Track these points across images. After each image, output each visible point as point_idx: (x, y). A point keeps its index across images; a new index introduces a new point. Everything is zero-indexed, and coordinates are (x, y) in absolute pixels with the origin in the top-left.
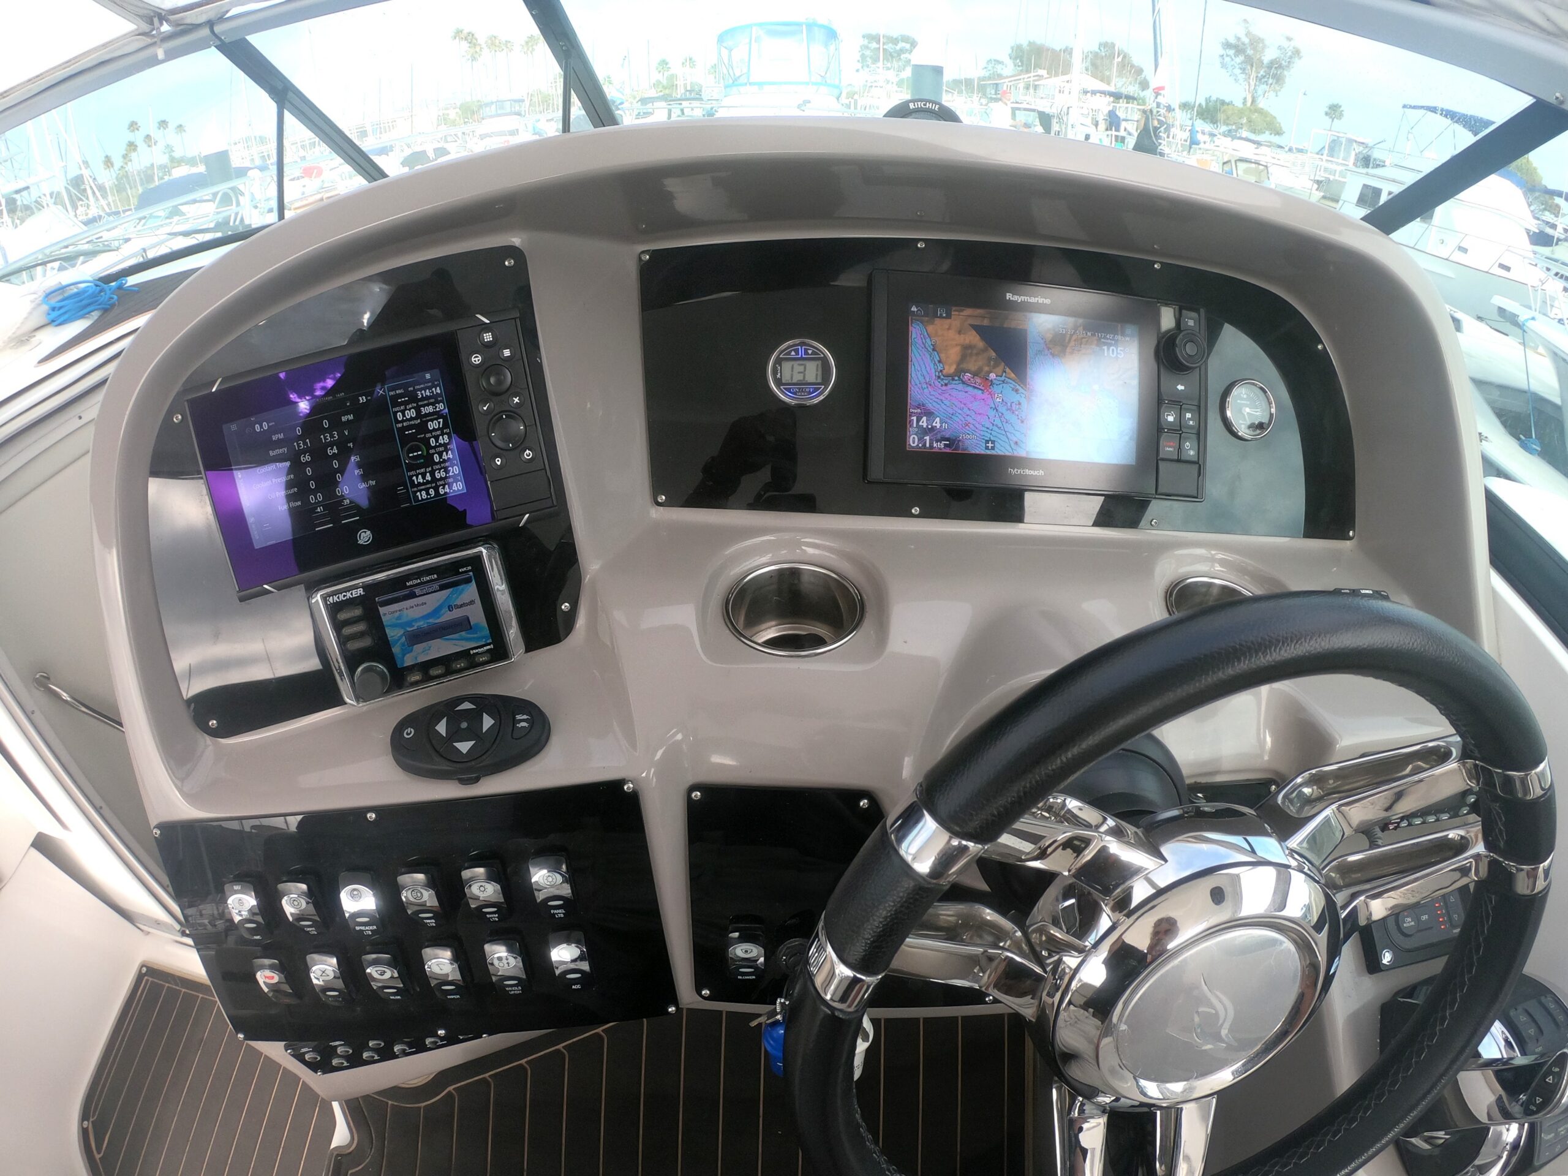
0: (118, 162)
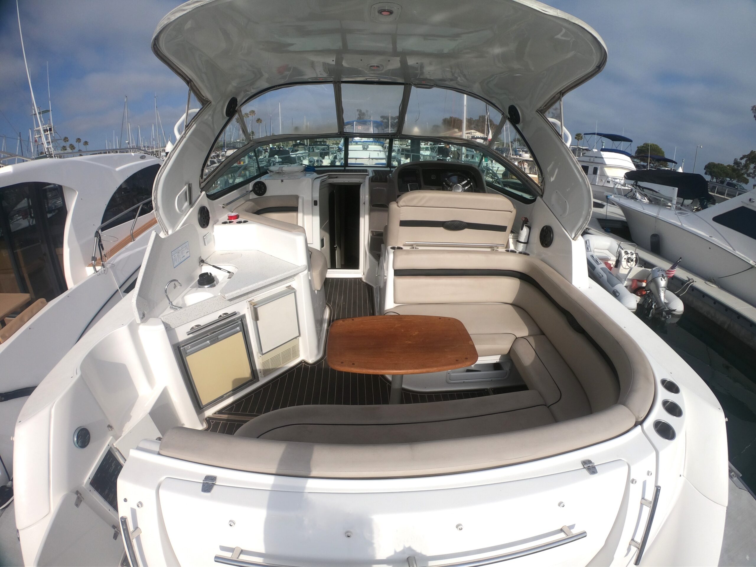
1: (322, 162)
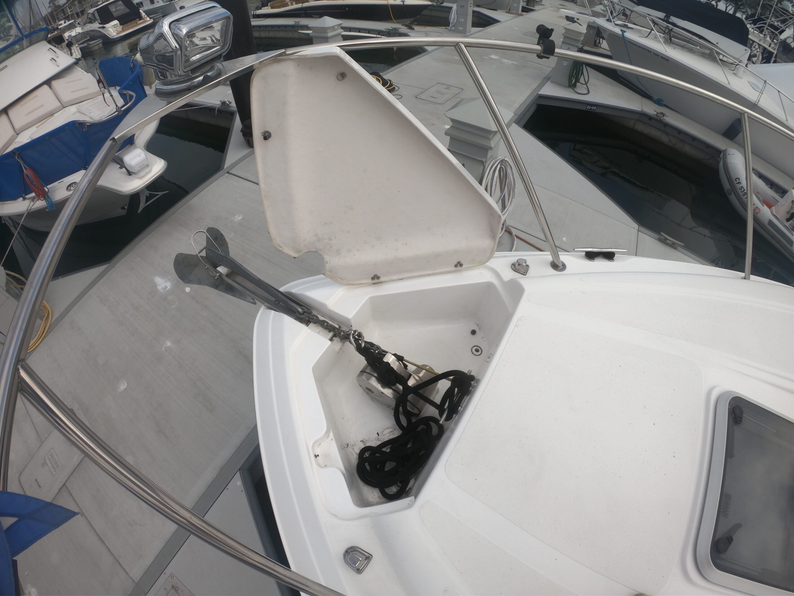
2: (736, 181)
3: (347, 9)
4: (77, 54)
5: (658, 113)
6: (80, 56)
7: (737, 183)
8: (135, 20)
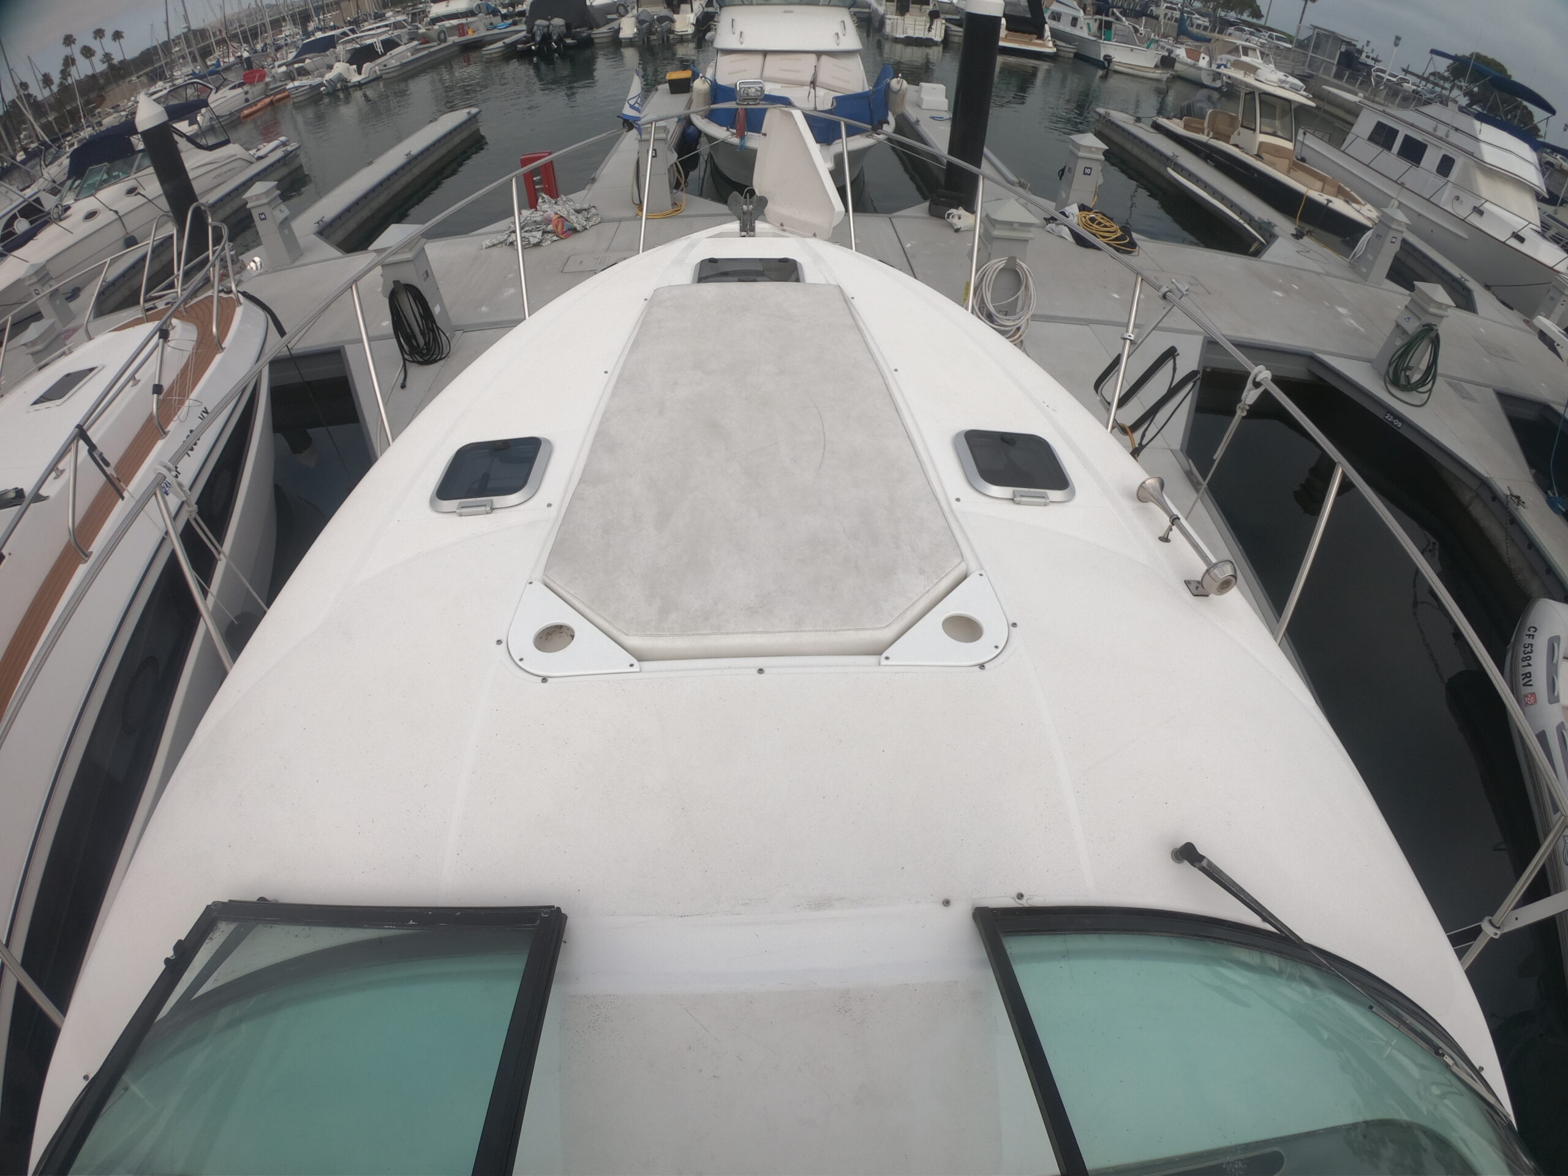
0: (56, 78)
1: (672, 21)
2: (1529, 631)
3: (1256, 175)
4: (938, 33)
5: (1511, 494)
6: (940, 40)
7: (1527, 635)
8: (1030, 33)
